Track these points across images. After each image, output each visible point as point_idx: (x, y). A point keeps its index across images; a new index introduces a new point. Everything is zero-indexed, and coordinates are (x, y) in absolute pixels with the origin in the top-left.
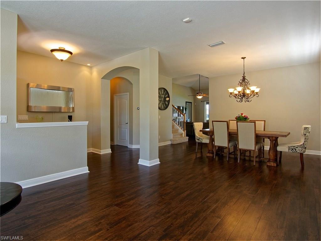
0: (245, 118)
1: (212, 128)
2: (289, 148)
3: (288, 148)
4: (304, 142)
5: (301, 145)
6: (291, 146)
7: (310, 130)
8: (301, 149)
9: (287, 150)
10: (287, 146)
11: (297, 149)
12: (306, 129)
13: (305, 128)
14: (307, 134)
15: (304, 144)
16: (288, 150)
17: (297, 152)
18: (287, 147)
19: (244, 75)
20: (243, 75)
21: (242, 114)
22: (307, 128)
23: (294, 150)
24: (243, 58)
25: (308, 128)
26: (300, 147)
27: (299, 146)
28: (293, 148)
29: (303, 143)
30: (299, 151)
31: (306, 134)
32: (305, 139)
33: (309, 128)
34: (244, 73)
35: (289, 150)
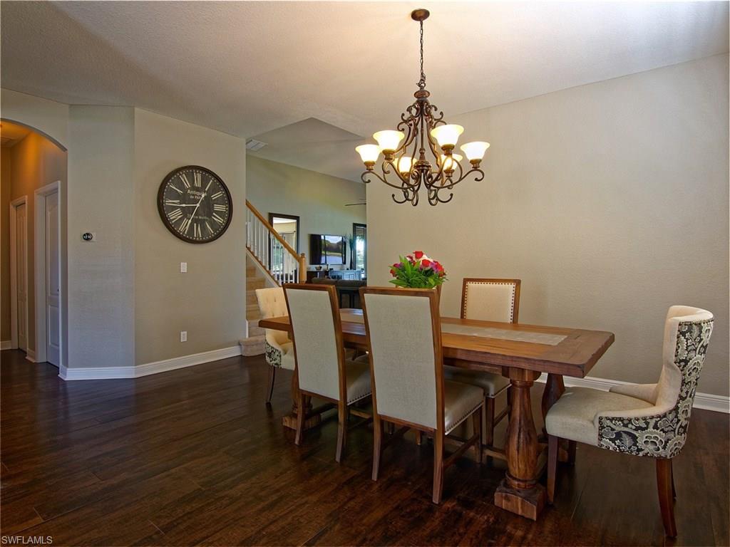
0: (426, 272)
1: (287, 315)
2: (602, 427)
3: (597, 425)
4: (677, 398)
5: (659, 416)
6: (612, 419)
7: (706, 339)
8: (661, 436)
9: (589, 436)
10: (591, 416)
11: (641, 438)
12: (690, 331)
13: (687, 329)
14: (697, 358)
15: (676, 409)
16: (596, 436)
17: (639, 450)
18: (593, 422)
19: (422, 88)
20: (418, 89)
21: (419, 254)
22: (695, 328)
23: (628, 441)
24: (420, 15)
25: (699, 325)
26: (656, 427)
27: (652, 423)
28: (619, 427)
29: (672, 406)
30: (651, 447)
31: (686, 361)
32: (683, 383)
33: (705, 327)
34: (423, 80)
35: (601, 436)
